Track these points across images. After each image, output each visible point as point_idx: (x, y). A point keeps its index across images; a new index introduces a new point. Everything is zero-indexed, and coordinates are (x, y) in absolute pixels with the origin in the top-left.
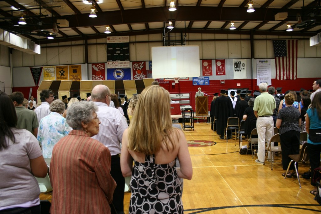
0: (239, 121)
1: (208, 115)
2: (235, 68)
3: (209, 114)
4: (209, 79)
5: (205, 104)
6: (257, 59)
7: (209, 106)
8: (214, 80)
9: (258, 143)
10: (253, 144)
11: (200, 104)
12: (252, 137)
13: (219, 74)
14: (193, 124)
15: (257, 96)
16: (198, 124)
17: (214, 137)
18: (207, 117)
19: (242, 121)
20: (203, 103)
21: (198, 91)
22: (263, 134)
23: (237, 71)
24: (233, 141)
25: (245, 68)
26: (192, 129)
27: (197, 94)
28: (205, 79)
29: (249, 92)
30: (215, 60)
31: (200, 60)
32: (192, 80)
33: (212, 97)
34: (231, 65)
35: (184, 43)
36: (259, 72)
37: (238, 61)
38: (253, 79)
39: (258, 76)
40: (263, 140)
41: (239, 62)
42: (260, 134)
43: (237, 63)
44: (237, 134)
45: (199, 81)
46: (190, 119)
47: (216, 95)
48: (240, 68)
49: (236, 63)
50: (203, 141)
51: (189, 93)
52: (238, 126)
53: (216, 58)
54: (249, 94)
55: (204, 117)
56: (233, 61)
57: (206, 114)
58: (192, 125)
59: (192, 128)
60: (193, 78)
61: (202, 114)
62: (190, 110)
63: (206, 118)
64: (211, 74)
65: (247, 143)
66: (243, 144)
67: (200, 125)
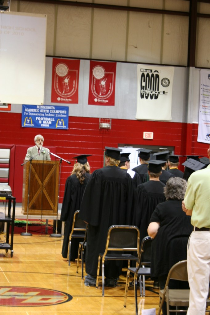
0: (139, 238)
1: (57, 215)
2: (143, 88)
3: (60, 212)
4: (67, 114)
5: (51, 184)
6: (202, 70)
7: (61, 188)
8: (81, 116)
9: (188, 303)
10: (172, 305)
11: (36, 180)
12: (170, 287)
13: (96, 100)
14: (10, 237)
15: (193, 171)
16: (26, 238)
17: (68, 278)
18: (55, 221)
19: (147, 237)
20: (47, 180)
21: (34, 144)
22: (203, 281)
23: (147, 98)
24: (121, 293)
25: (169, 90)
26: (7, 252)
27: (30, 152)
28: (57, 112)
29: (174, 160)
30: (89, 62)
31: (47, 56)
32: (20, 111)
33: (72, 164)
34: (132, 79)
35: (4, 5)
36: (206, 105)
37: (151, 71)
38: (189, 122)
39: (202, 117)
40: (202, 297)
41: (155, 74)
42: (194, 278)
43: (148, 75)
44: (132, 274)
45: (41, 117)
46: (6, 224)
47: (81, 159)
48: (154, 89)
49: (146, 74)
50: (34, 290)
51: (10, 148)
52: (136, 252)
53: (93, 57)
54: (172, 165)
55: (47, 220)
56: (139, 70)
57: (51, 212)
58: (7, 242)
59: (7, 249)
60: (25, 107)
61: (39, 211)
62: (4, 198)
63: (52, 223)
64: (75, 99)
65: (158, 300)
66: (146, 304)
67: (31, 242)
